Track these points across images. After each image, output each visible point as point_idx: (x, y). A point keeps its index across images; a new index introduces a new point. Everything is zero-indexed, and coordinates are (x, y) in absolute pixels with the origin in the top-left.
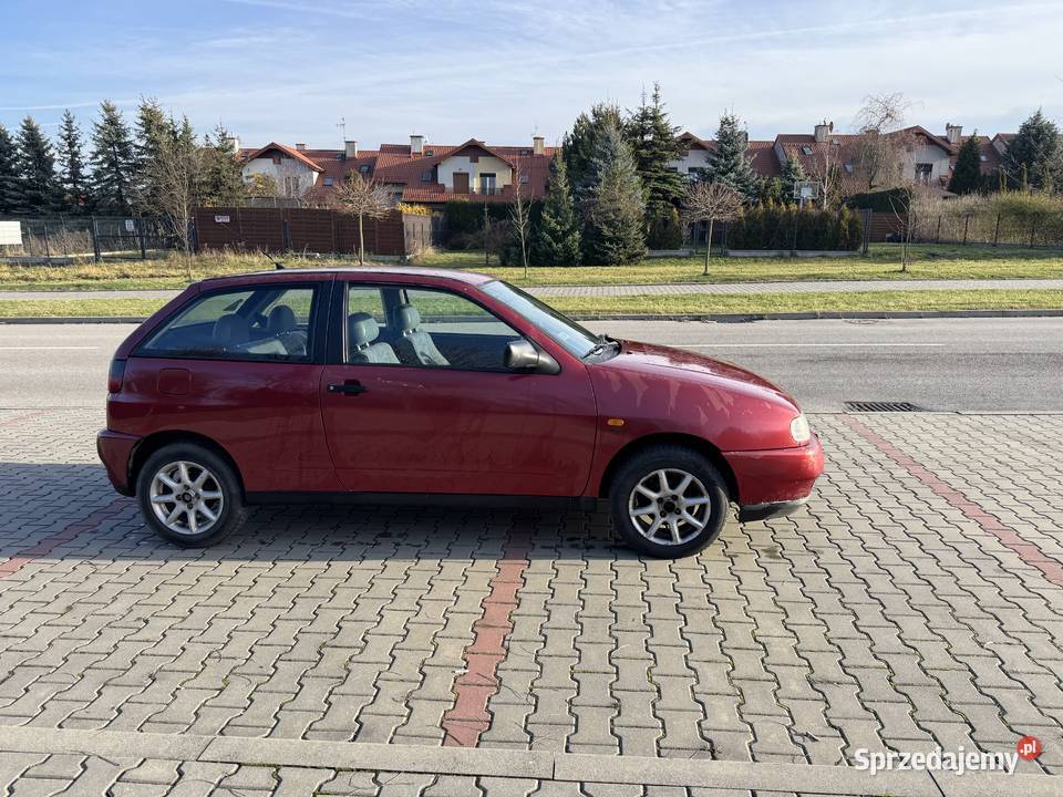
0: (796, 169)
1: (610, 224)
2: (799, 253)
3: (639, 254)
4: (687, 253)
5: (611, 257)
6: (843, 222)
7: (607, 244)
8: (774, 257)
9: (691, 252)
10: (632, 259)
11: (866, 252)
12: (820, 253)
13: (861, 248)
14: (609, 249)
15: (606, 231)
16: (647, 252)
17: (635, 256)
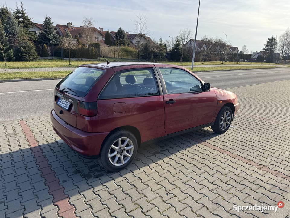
0: (69, 35)
1: (24, 47)
2: (83, 59)
3: (36, 58)
4: (51, 58)
5: (26, 59)
6: (93, 51)
7: (24, 54)
8: (77, 60)
9: (52, 58)
10: (34, 59)
11: (100, 59)
12: (89, 59)
13: (98, 58)
14: (25, 56)
15: (24, 50)
16: (39, 57)
17: (35, 58)
